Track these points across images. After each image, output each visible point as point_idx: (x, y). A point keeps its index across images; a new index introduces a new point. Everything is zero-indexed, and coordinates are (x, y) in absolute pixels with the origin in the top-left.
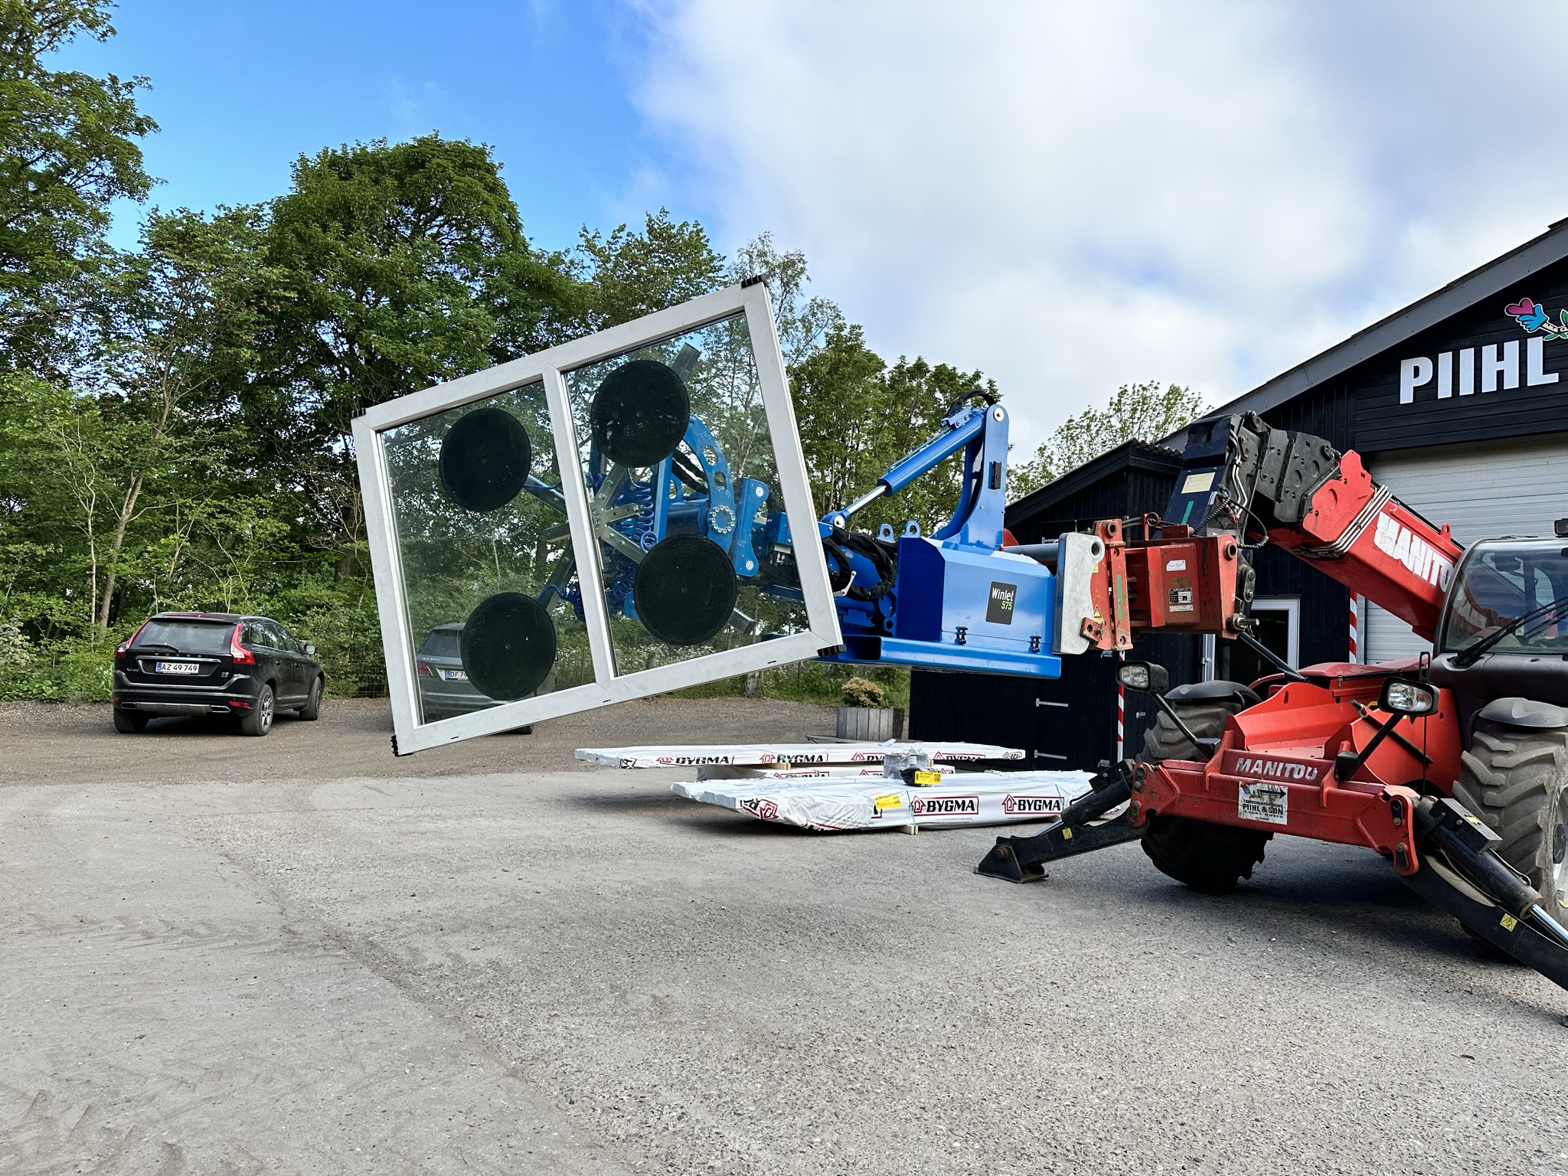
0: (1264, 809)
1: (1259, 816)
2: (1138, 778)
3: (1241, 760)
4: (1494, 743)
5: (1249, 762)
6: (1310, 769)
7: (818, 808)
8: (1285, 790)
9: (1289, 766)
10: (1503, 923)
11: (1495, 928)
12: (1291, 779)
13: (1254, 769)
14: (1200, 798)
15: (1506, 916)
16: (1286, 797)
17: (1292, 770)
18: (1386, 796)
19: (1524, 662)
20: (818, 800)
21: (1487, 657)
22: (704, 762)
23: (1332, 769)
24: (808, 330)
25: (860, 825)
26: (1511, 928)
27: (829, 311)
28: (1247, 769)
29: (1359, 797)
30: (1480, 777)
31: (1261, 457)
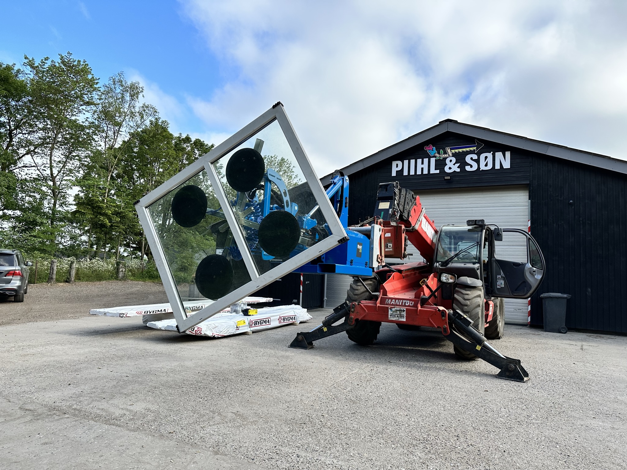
0: (398, 316)
1: (396, 319)
2: (353, 308)
3: (387, 300)
4: (464, 292)
5: (390, 300)
6: (411, 302)
7: (217, 328)
8: (405, 309)
9: (404, 301)
10: (477, 348)
11: (474, 350)
12: (405, 306)
13: (392, 302)
14: (375, 314)
15: (478, 346)
16: (405, 312)
17: (405, 302)
18: (439, 310)
19: (462, 265)
20: (217, 325)
21: (450, 263)
22: (156, 312)
23: (420, 302)
24: (142, 117)
25: (231, 333)
26: (479, 350)
27: (151, 109)
28: (390, 303)
29: (430, 311)
30: (461, 302)
31: (400, 197)
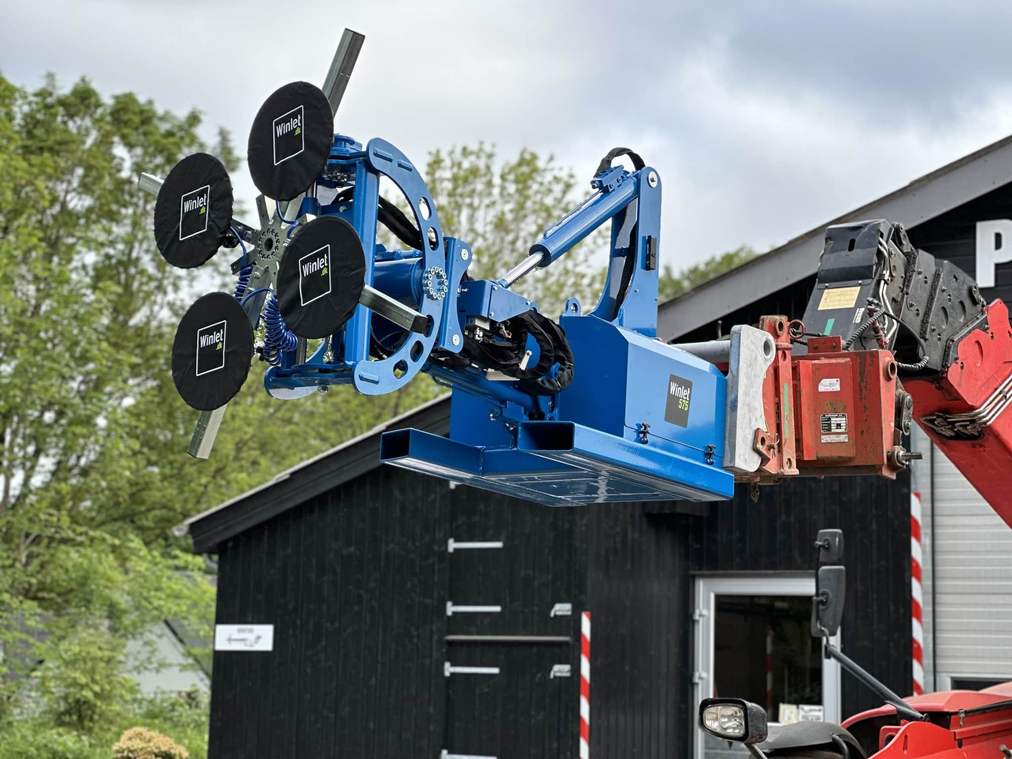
31: (907, 280)
